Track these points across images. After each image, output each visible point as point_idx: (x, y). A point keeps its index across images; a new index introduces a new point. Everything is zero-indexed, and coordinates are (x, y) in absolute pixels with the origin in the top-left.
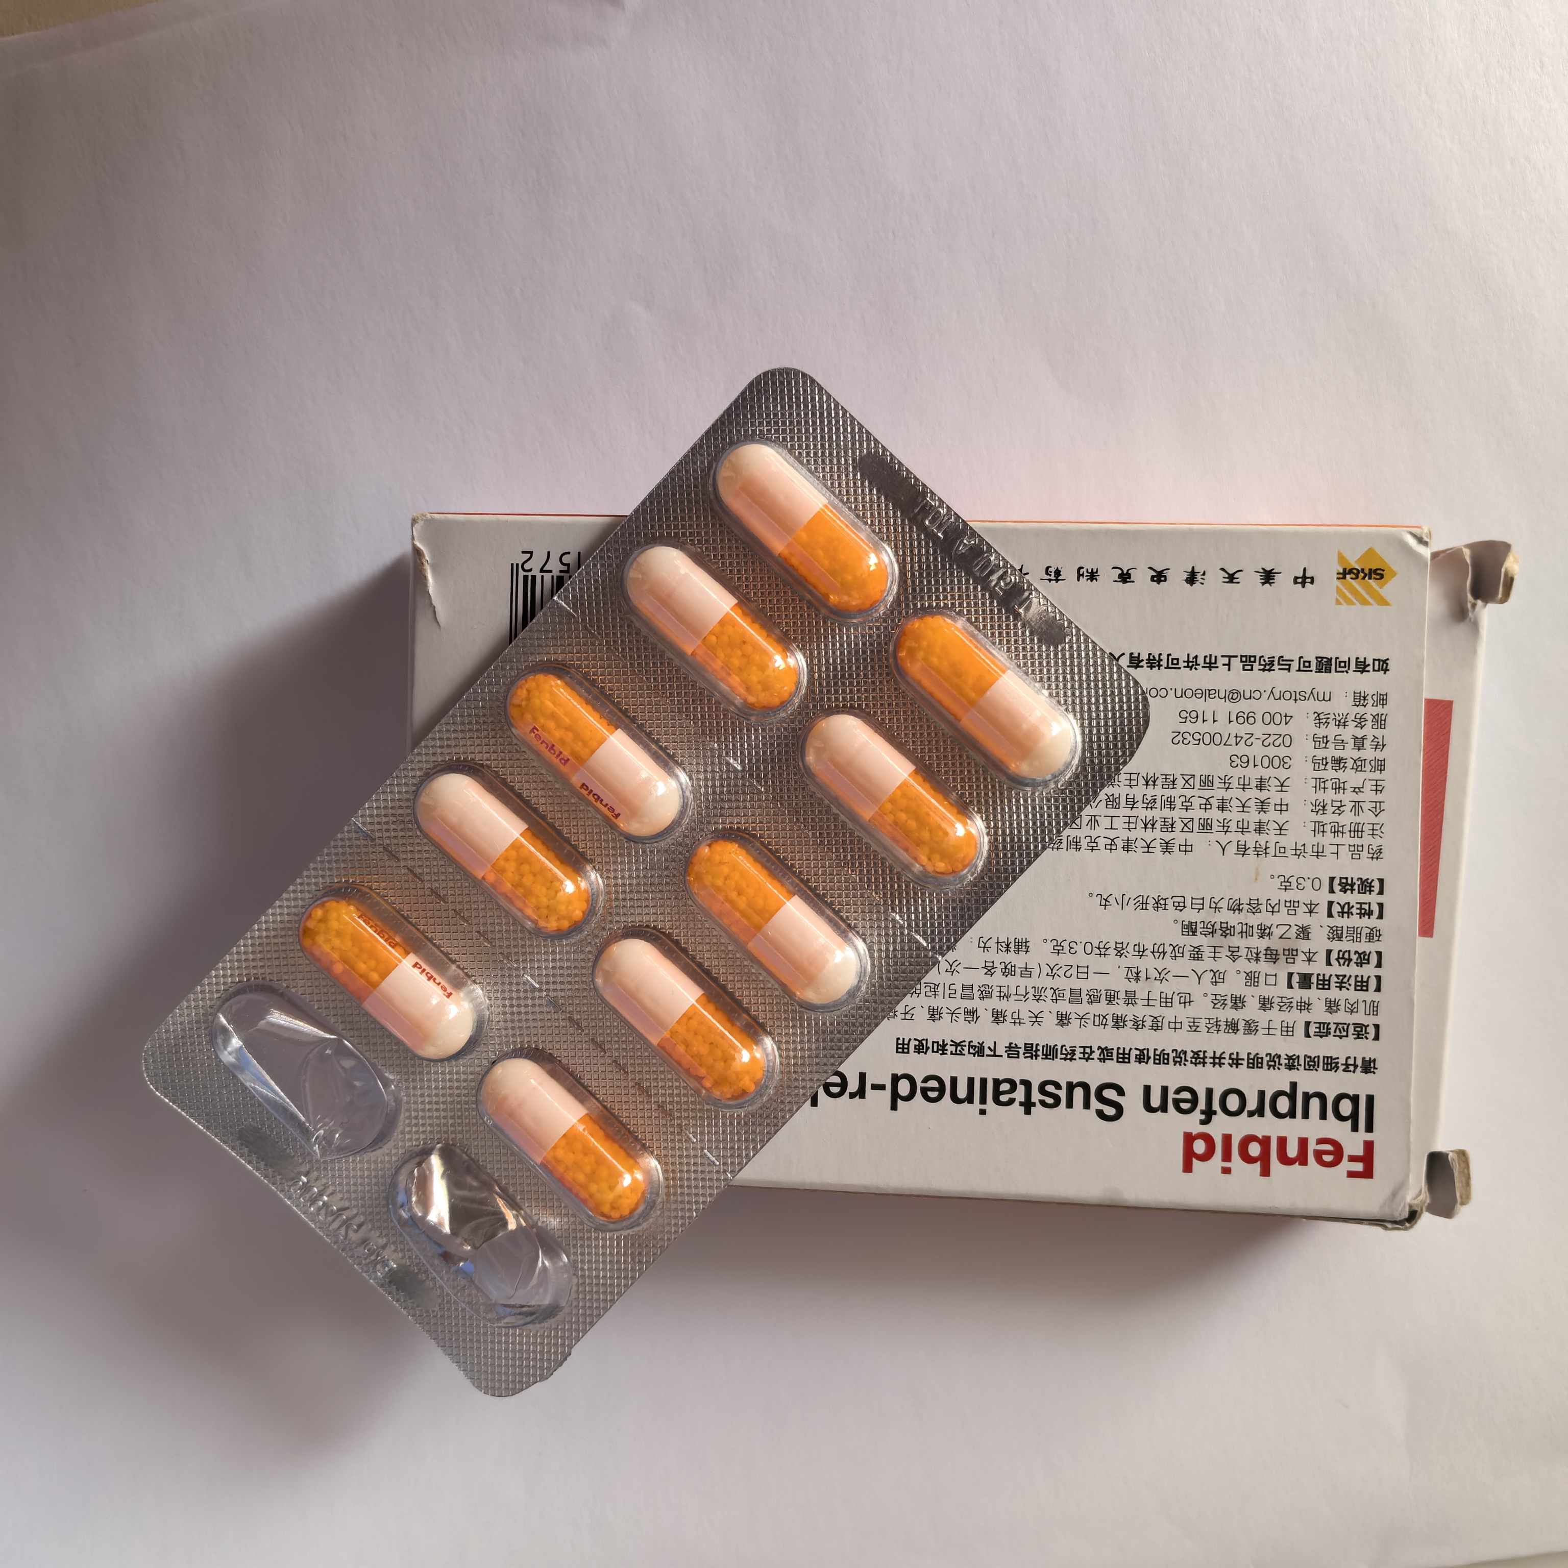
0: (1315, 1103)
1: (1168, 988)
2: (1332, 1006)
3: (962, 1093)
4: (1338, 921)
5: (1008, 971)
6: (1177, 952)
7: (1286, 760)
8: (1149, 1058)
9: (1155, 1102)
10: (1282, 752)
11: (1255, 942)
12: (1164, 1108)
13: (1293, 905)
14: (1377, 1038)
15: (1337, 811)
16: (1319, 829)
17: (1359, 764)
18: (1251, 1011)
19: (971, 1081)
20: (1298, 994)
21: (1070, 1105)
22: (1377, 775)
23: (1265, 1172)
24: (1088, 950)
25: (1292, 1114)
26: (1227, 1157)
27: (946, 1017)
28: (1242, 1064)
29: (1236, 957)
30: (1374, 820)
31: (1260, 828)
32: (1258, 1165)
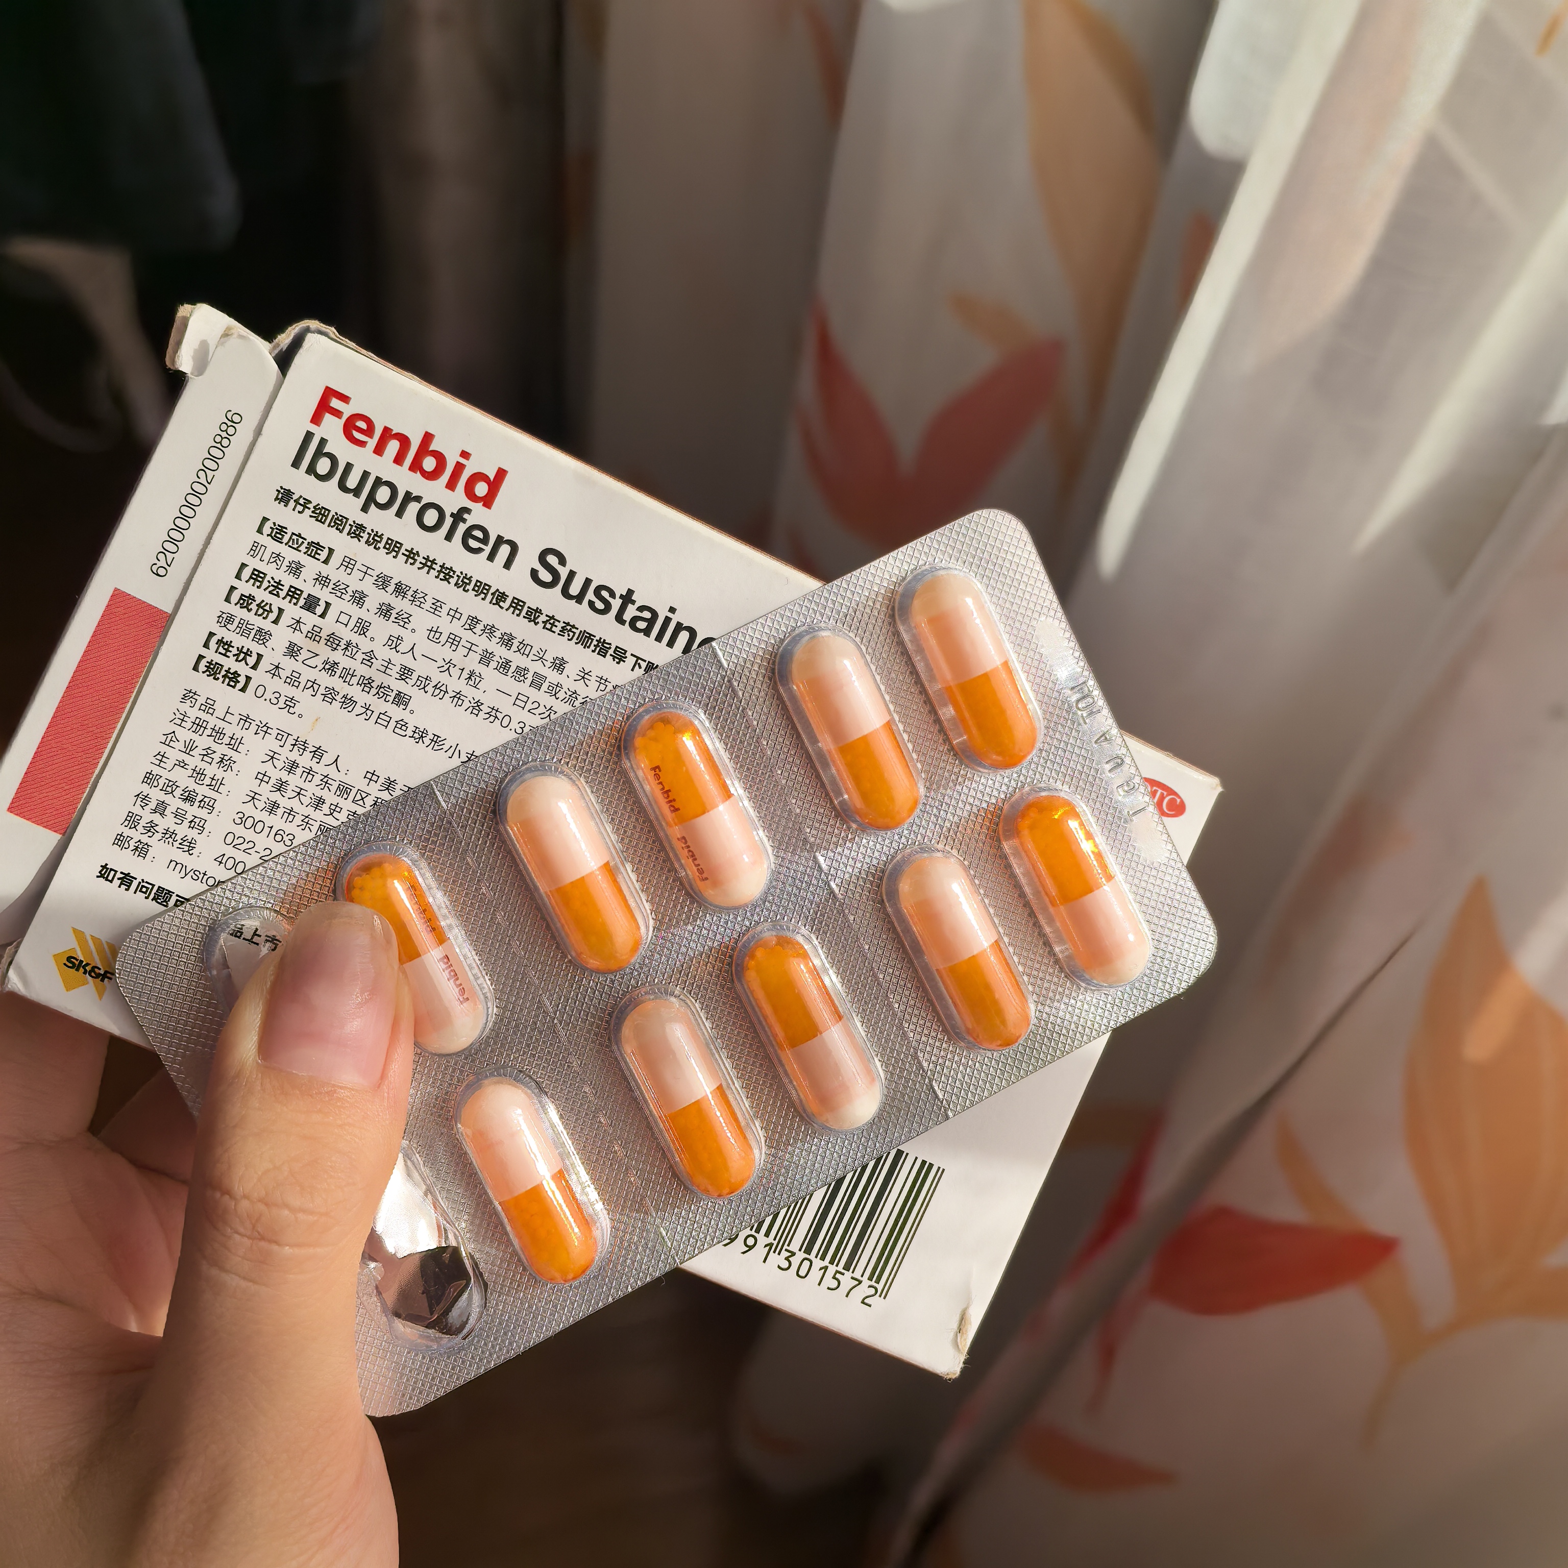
0: (352, 483)
1: (446, 652)
2: (296, 569)
3: (684, 636)
4: (256, 648)
6: (423, 683)
7: (239, 821)
8: (493, 594)
9: (505, 550)
10: (239, 830)
11: (344, 662)
12: (500, 540)
13: (293, 680)
14: (265, 520)
15: (210, 752)
16: (235, 744)
17: (170, 787)
18: (376, 597)
19: (671, 644)
20: (324, 595)
21: (588, 582)
22: (156, 770)
23: (428, 438)
24: (507, 719)
25: (378, 482)
26: (459, 468)
28: (406, 550)
29: (368, 654)
30: (178, 729)
31: (292, 767)
32: (432, 447)
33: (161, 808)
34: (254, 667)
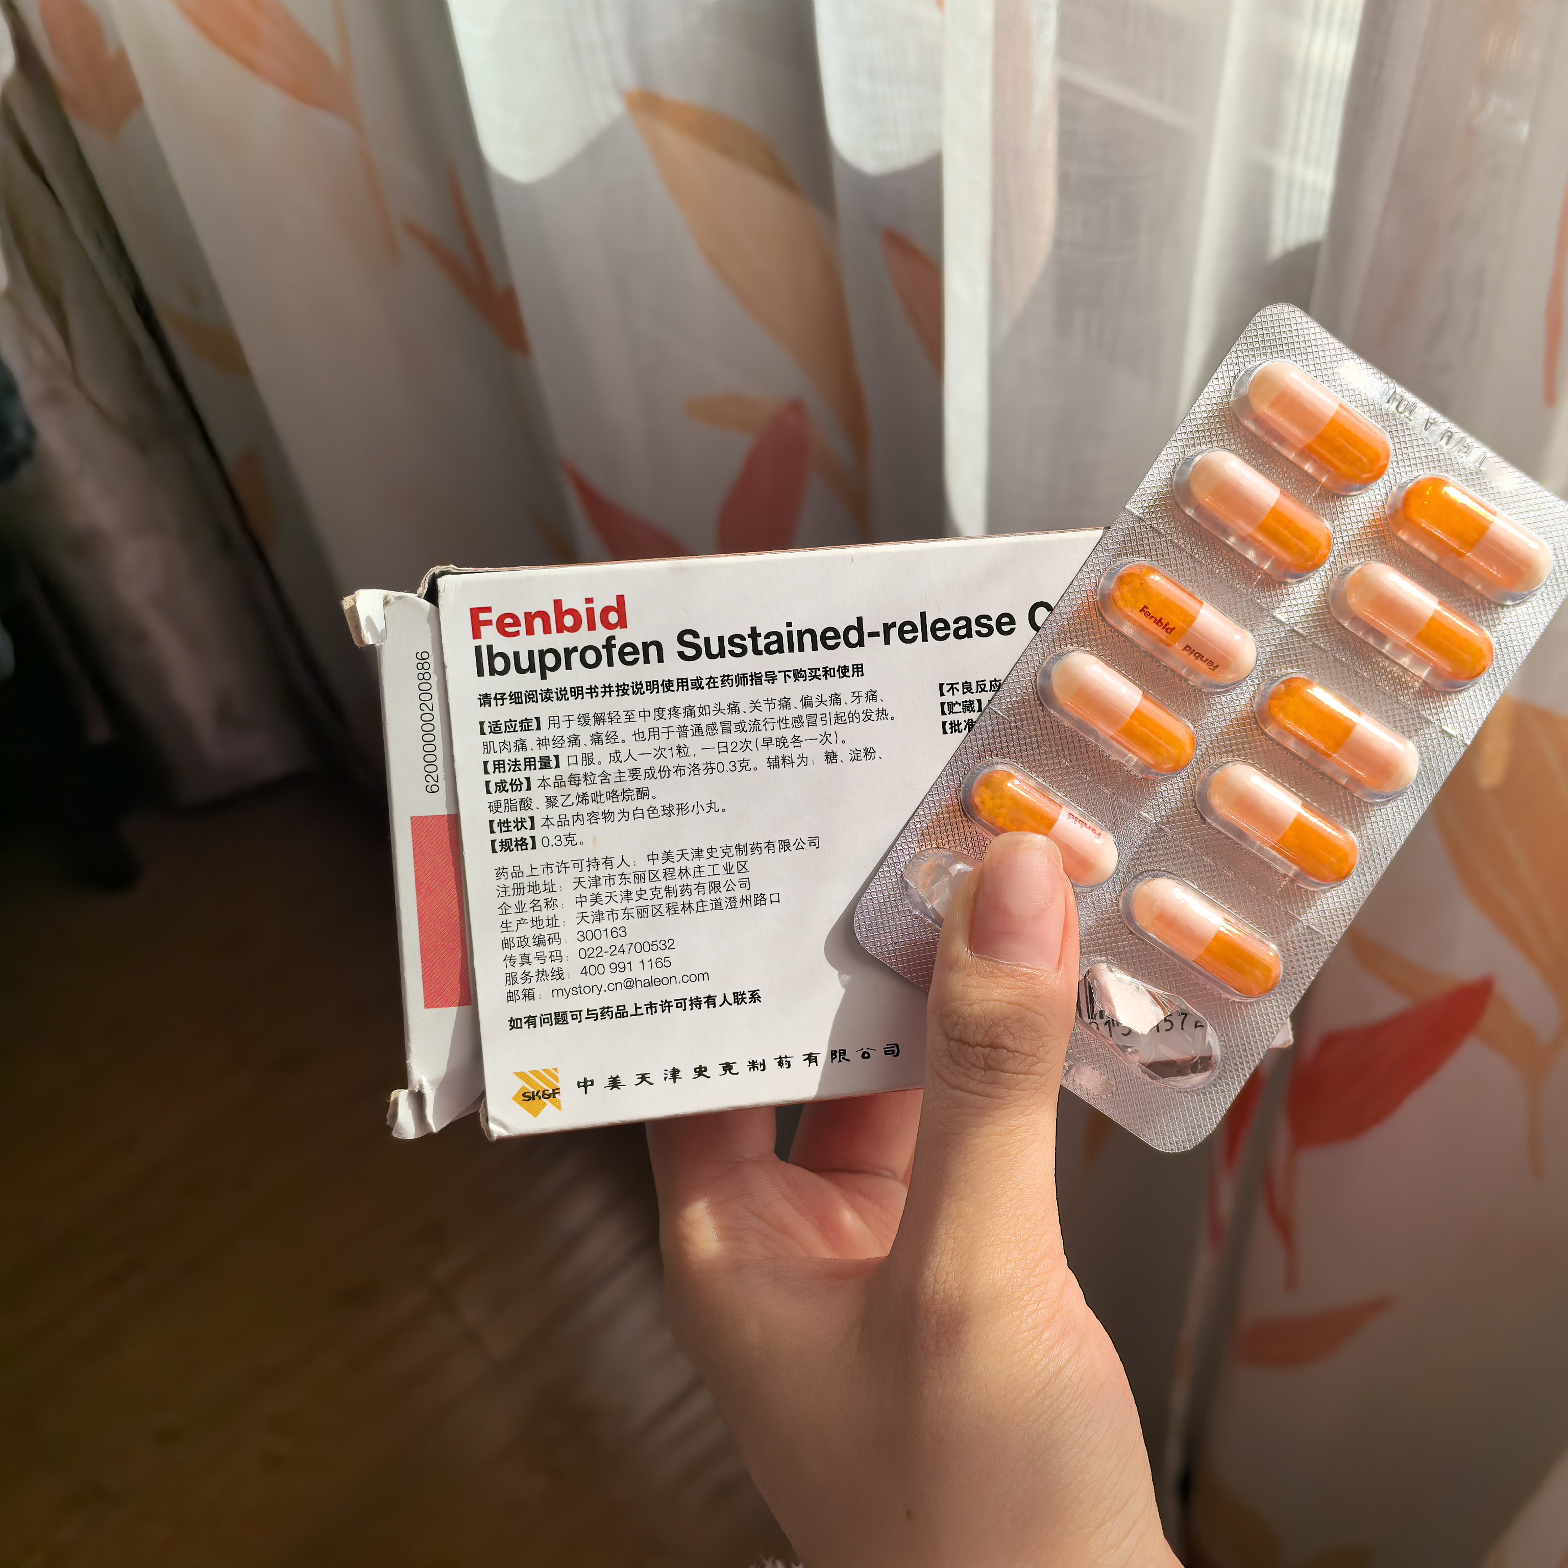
0: (525, 664)
1: (654, 744)
2: (521, 745)
3: (807, 638)
4: (526, 814)
5: (782, 742)
6: (651, 774)
7: (582, 938)
8: (662, 685)
9: (653, 650)
10: (586, 944)
11: (590, 790)
12: (646, 646)
13: (563, 822)
14: (482, 724)
15: (535, 902)
16: (549, 887)
17: (523, 941)
18: (585, 734)
19: (801, 649)
20: (550, 752)
21: (721, 639)
22: (507, 936)
23: (558, 603)
24: (720, 765)
25: (542, 654)
26: (590, 612)
27: (826, 698)
28: (587, 689)
29: (603, 775)
30: (505, 899)
31: (596, 880)
32: (564, 609)
33: (525, 959)
34: (533, 828)
